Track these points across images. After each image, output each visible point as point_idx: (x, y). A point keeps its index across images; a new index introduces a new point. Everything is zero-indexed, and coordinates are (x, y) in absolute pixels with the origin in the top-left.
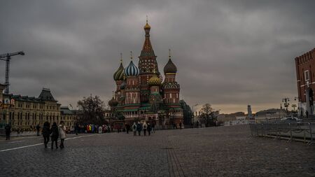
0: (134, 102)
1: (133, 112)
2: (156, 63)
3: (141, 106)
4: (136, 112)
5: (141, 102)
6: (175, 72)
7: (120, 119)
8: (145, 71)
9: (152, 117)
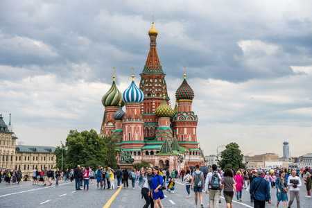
0: (137, 139)
1: (135, 153)
2: (165, 84)
3: (146, 145)
4: (139, 153)
5: (145, 138)
6: (192, 98)
7: (127, 162)
8: (149, 95)
9: (164, 160)
